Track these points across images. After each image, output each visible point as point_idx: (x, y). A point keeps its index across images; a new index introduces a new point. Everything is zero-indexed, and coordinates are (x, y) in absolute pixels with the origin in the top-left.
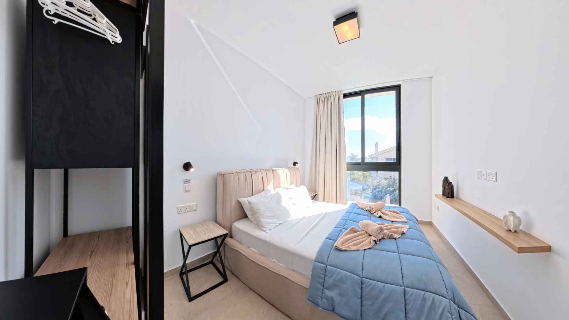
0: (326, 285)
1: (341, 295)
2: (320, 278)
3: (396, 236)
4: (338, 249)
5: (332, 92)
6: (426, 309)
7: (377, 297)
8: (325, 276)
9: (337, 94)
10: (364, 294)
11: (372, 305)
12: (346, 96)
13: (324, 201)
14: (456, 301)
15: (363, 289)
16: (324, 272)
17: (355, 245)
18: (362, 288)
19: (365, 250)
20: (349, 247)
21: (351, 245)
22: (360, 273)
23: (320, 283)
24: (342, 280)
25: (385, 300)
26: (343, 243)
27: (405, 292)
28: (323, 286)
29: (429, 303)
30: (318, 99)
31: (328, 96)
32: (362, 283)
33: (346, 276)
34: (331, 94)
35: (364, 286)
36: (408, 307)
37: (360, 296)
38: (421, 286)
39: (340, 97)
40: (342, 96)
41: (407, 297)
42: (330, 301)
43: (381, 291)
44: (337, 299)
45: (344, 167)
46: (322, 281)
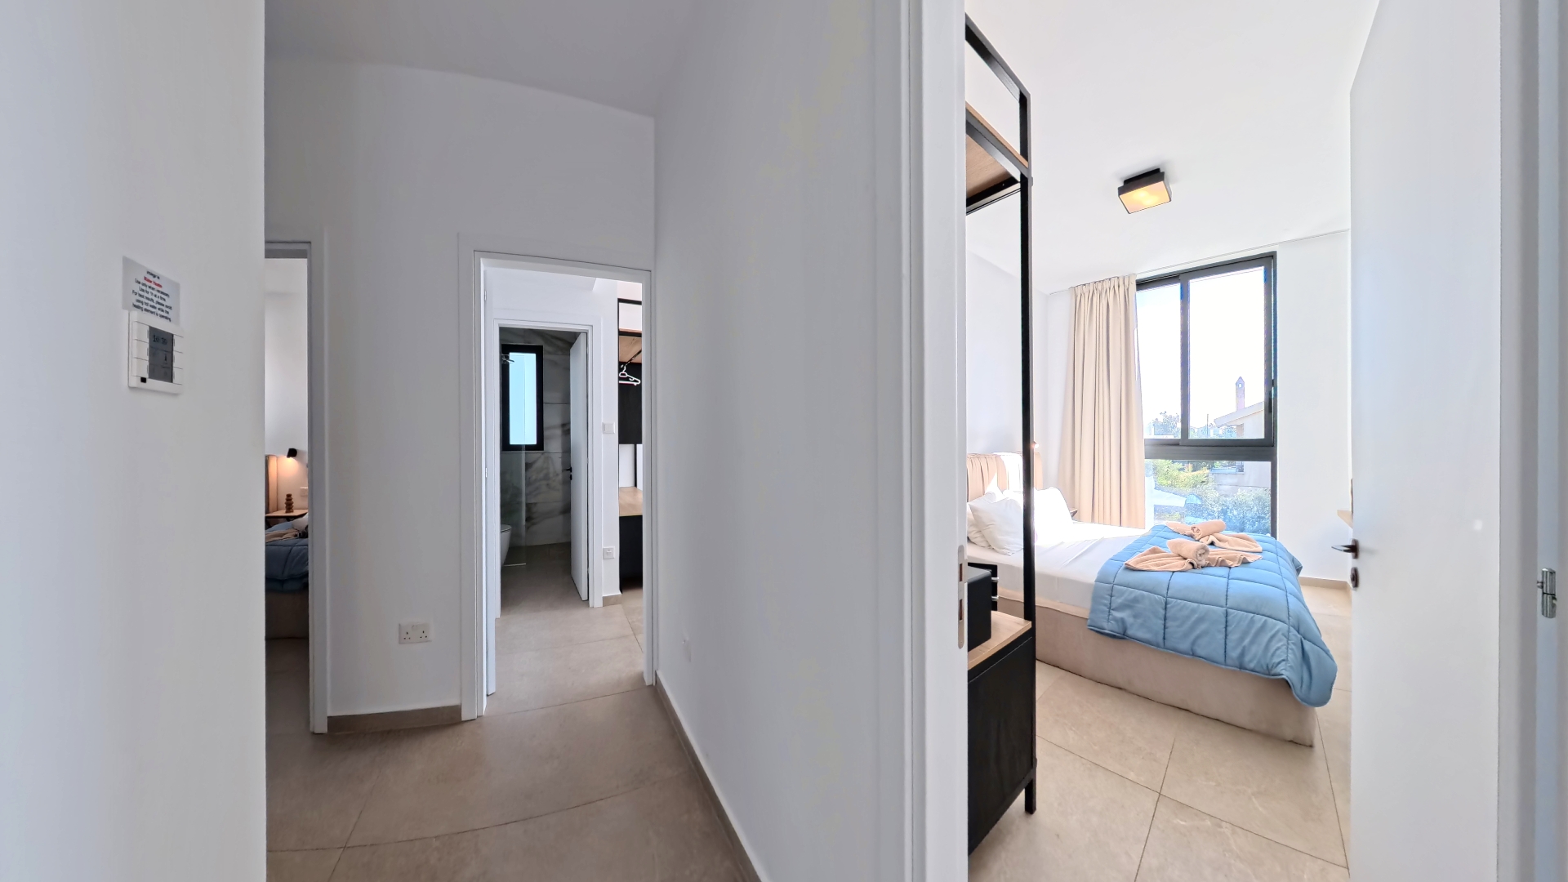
0: (1113, 606)
1: (1135, 616)
2: (1106, 599)
3: (1230, 563)
4: (1129, 569)
5: (1110, 279)
6: (1253, 631)
7: (1188, 617)
8: (1111, 596)
9: (1121, 283)
10: (1168, 615)
11: (1178, 626)
12: (1142, 284)
13: (1093, 520)
14: (1302, 630)
15: (1168, 610)
16: (1110, 592)
17: (1158, 565)
18: (1166, 609)
19: (1174, 572)
20: (1147, 567)
21: (1152, 565)
22: (1165, 592)
23: (1105, 605)
24: (1136, 600)
25: (1200, 620)
26: (1138, 563)
27: (1227, 615)
28: (1110, 608)
29: (1258, 625)
30: (1076, 297)
31: (1100, 288)
32: (1166, 604)
33: (1143, 596)
34: (1106, 285)
35: (1168, 606)
36: (1229, 629)
37: (1163, 618)
38: (1252, 608)
39: (1128, 289)
40: (1134, 286)
41: (1229, 618)
42: (1120, 624)
43: (1194, 611)
44: (1129, 620)
45: (1139, 450)
46: (1107, 602)
